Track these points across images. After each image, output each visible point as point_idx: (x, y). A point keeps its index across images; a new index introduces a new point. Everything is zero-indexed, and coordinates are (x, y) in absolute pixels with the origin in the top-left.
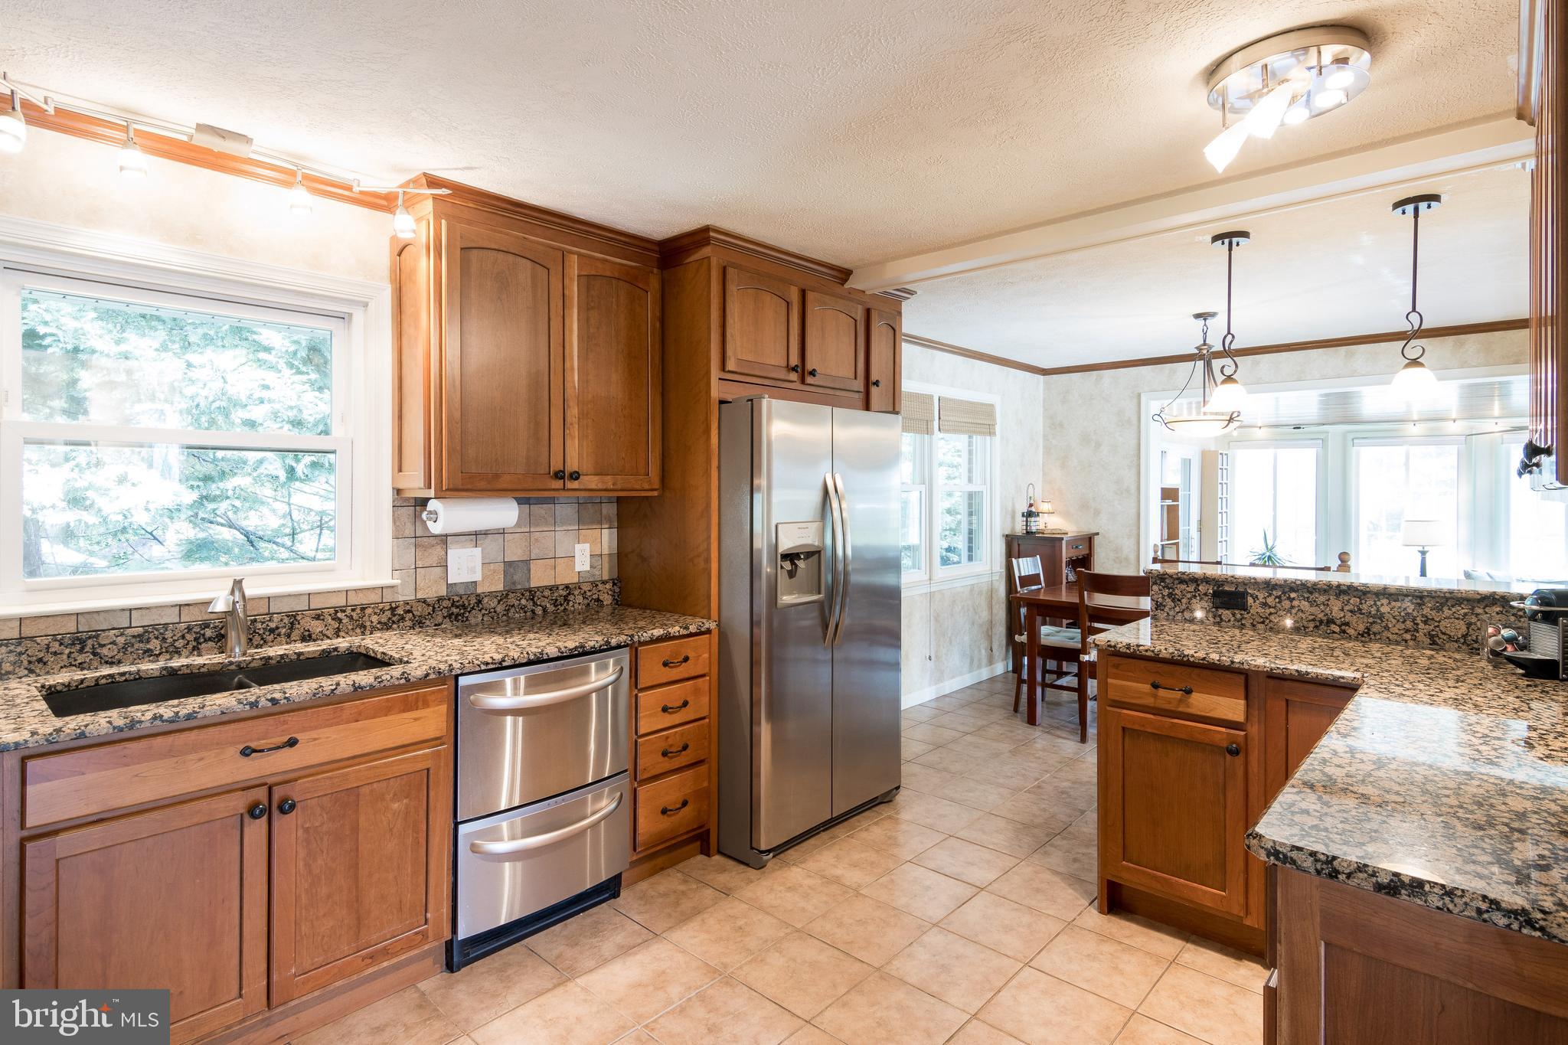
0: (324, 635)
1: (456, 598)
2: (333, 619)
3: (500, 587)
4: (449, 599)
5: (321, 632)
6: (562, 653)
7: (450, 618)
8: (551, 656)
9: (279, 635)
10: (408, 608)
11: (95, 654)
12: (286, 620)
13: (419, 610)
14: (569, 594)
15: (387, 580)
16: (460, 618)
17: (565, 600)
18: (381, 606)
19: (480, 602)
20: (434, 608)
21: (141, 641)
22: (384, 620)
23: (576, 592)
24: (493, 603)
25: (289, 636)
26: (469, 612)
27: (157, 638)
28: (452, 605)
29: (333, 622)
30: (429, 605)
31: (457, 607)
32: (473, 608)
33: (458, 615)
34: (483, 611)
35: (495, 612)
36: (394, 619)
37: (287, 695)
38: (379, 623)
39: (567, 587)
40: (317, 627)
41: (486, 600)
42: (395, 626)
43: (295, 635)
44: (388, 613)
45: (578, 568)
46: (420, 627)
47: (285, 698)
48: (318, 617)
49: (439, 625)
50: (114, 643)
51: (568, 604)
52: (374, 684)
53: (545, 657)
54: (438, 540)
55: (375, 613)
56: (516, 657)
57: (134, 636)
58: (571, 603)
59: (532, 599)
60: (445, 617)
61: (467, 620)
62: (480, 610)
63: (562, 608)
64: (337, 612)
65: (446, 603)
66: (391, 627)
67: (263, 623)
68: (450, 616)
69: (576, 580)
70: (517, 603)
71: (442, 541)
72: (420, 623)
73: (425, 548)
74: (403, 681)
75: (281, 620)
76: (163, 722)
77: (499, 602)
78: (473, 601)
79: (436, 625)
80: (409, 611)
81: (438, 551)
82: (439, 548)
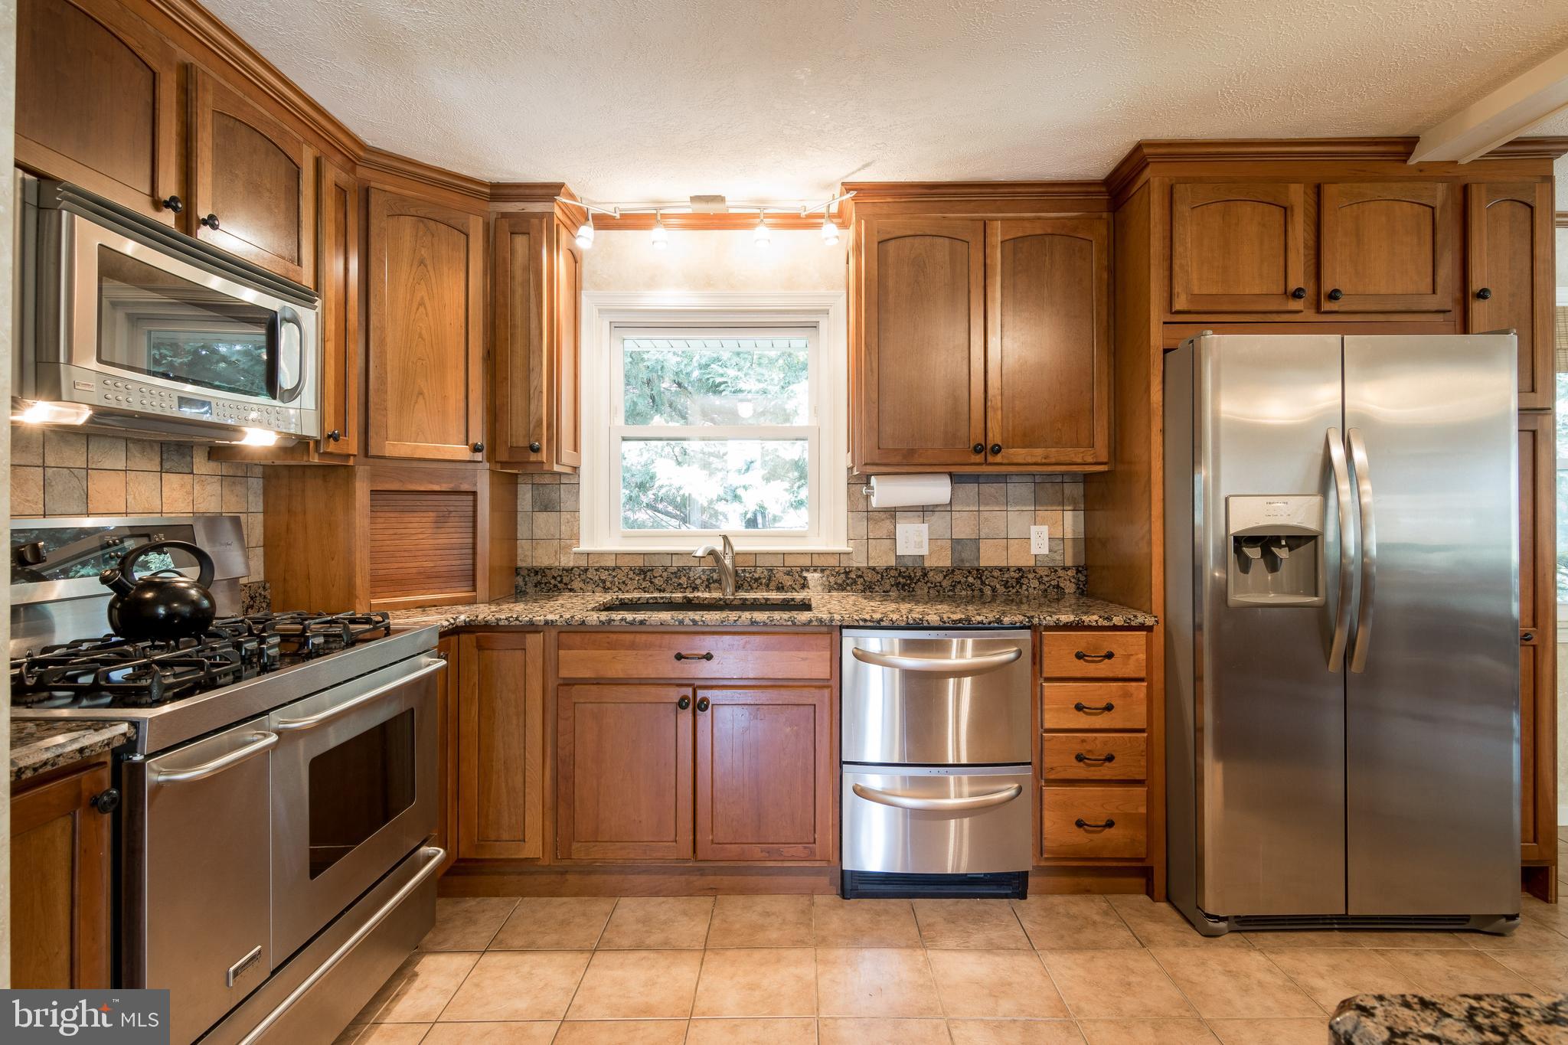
0: (793, 589)
1: (903, 569)
2: (800, 576)
3: (948, 563)
4: (896, 569)
5: (791, 585)
6: (945, 622)
7: (897, 587)
8: (932, 624)
9: (761, 584)
10: (860, 573)
11: (651, 583)
12: (766, 573)
13: (869, 576)
14: (1022, 577)
15: (842, 546)
16: (906, 587)
17: (1018, 583)
18: (837, 569)
19: (925, 575)
20: (882, 576)
21: (676, 577)
22: (840, 581)
23: (1031, 576)
24: (939, 578)
25: (768, 585)
26: (915, 584)
27: (685, 576)
28: (899, 575)
29: (800, 579)
30: (878, 573)
31: (904, 577)
32: (919, 580)
33: (904, 585)
34: (929, 584)
35: (941, 586)
36: (848, 581)
38: (836, 583)
39: (1019, 569)
40: (787, 581)
41: (931, 574)
42: (848, 588)
43: (773, 585)
44: (843, 576)
45: (1034, 550)
46: (870, 592)
47: (702, 621)
48: (788, 574)
49: (887, 592)
50: (661, 576)
51: (1021, 587)
53: (925, 624)
54: (887, 514)
55: (832, 575)
56: (894, 619)
57: (672, 573)
58: (1024, 587)
59: (980, 578)
60: (892, 586)
61: (913, 591)
62: (926, 583)
63: (1014, 591)
64: (802, 571)
65: (893, 573)
66: (845, 588)
67: (750, 573)
68: (897, 584)
69: (1032, 563)
70: (963, 580)
71: (891, 515)
72: (870, 588)
73: (876, 521)
74: (790, 623)
75: (762, 572)
76: (626, 623)
77: (945, 577)
78: (919, 574)
79: (884, 592)
80: (860, 577)
81: (888, 524)
82: (888, 522)
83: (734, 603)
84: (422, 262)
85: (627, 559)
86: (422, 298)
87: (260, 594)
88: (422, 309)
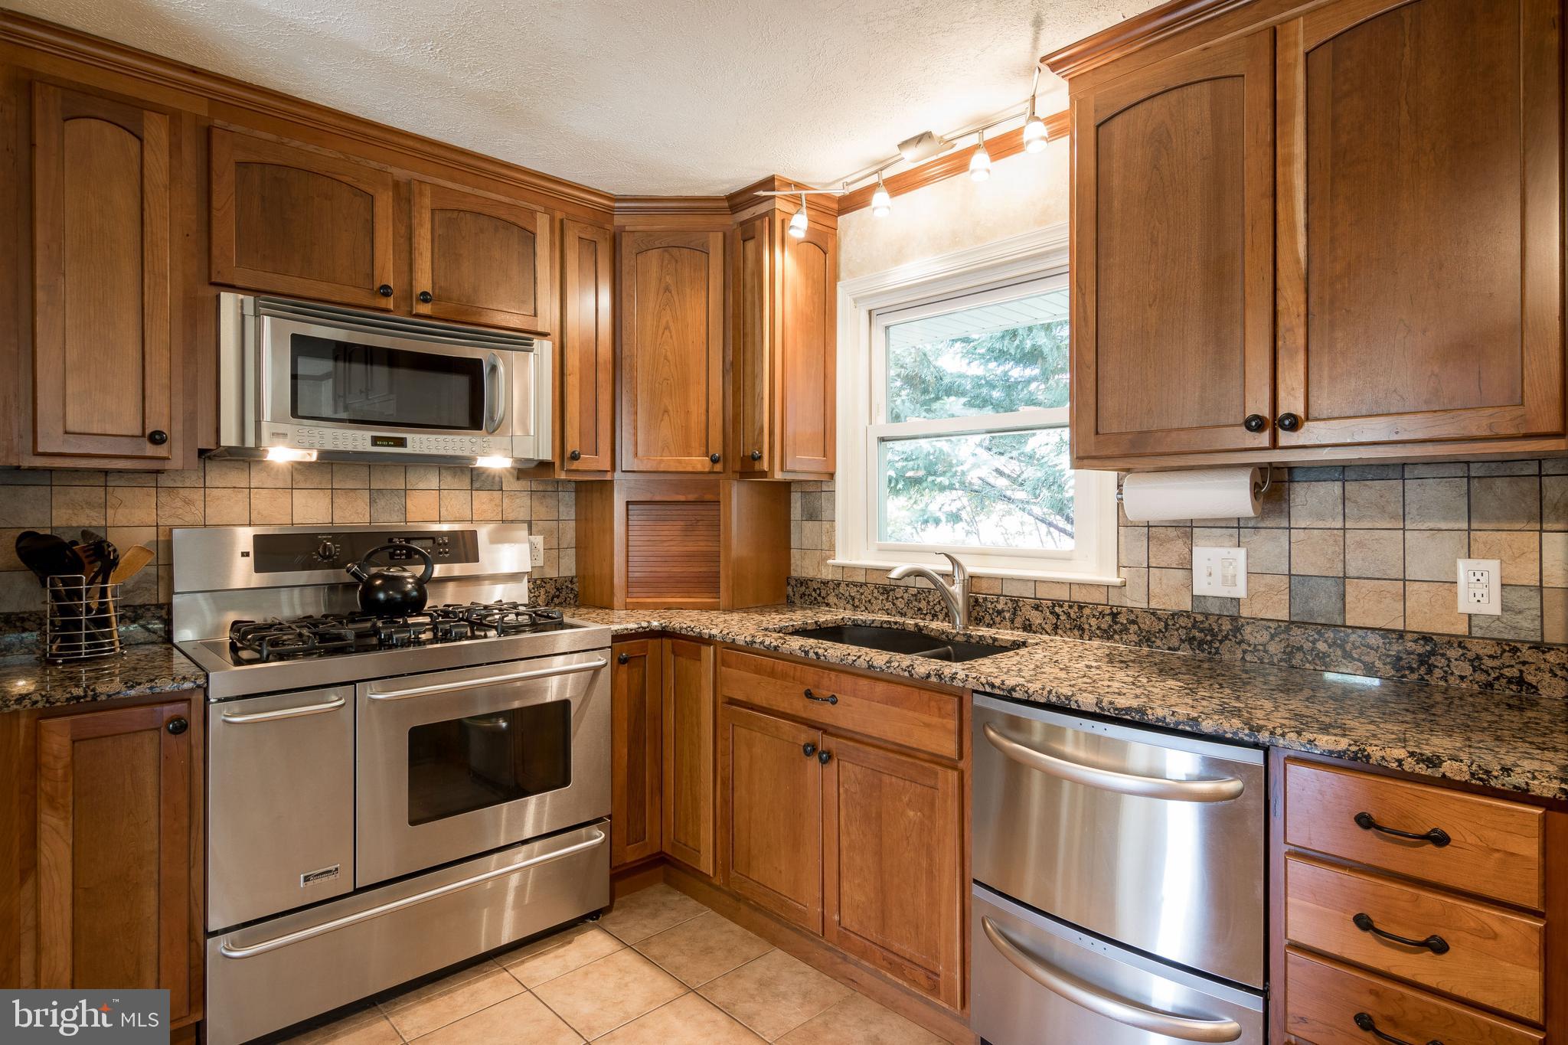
0: (1043, 629)
1: (1200, 618)
2: (1051, 613)
3: (1283, 614)
4: (1188, 617)
5: (1040, 624)
6: (1102, 709)
7: (1190, 644)
8: (1083, 709)
9: (1004, 618)
10: (1132, 617)
11: (894, 604)
12: (1010, 604)
13: (1147, 623)
14: (1433, 653)
15: (1110, 576)
16: (1205, 646)
17: (1422, 663)
18: (1100, 608)
19: (1237, 630)
20: (1167, 625)
21: (916, 600)
22: (1104, 626)
23: (1453, 653)
24: (1263, 637)
25: (1012, 621)
26: (1221, 642)
27: (924, 600)
28: (1194, 626)
29: (1051, 617)
30: (1159, 619)
31: (1201, 631)
32: (1226, 637)
33: (1201, 643)
34: (1245, 646)
35: (1266, 651)
36: (1116, 627)
37: (826, 654)
38: (1099, 628)
39: (1426, 638)
40: (1036, 618)
41: (1248, 629)
42: (1117, 637)
43: (1018, 621)
44: (1108, 619)
45: (1466, 604)
46: (1149, 646)
47: (824, 655)
48: (1037, 608)
49: (1175, 649)
50: (902, 597)
51: (1430, 672)
52: (884, 667)
53: (1074, 706)
54: (1179, 532)
55: (1094, 616)
56: (1030, 692)
57: (912, 595)
58: (1438, 673)
59: (1342, 647)
60: (1182, 641)
61: (1217, 653)
62: (1239, 643)
63: (1415, 676)
64: (1054, 606)
65: (1183, 621)
66: (1112, 636)
67: (992, 603)
68: (1191, 640)
69: (1461, 629)
70: (1307, 646)
71: (1185, 533)
72: (1148, 640)
73: (1162, 542)
74: (906, 674)
75: (1006, 604)
77: (1272, 637)
78: (1227, 626)
79: (1169, 649)
80: (1134, 622)
81: (1179, 546)
82: (1180, 543)
83: (957, 639)
84: (667, 289)
85: (875, 575)
86: (667, 322)
87: (567, 587)
88: (667, 333)
